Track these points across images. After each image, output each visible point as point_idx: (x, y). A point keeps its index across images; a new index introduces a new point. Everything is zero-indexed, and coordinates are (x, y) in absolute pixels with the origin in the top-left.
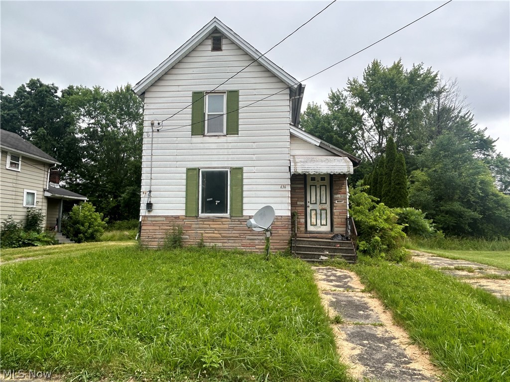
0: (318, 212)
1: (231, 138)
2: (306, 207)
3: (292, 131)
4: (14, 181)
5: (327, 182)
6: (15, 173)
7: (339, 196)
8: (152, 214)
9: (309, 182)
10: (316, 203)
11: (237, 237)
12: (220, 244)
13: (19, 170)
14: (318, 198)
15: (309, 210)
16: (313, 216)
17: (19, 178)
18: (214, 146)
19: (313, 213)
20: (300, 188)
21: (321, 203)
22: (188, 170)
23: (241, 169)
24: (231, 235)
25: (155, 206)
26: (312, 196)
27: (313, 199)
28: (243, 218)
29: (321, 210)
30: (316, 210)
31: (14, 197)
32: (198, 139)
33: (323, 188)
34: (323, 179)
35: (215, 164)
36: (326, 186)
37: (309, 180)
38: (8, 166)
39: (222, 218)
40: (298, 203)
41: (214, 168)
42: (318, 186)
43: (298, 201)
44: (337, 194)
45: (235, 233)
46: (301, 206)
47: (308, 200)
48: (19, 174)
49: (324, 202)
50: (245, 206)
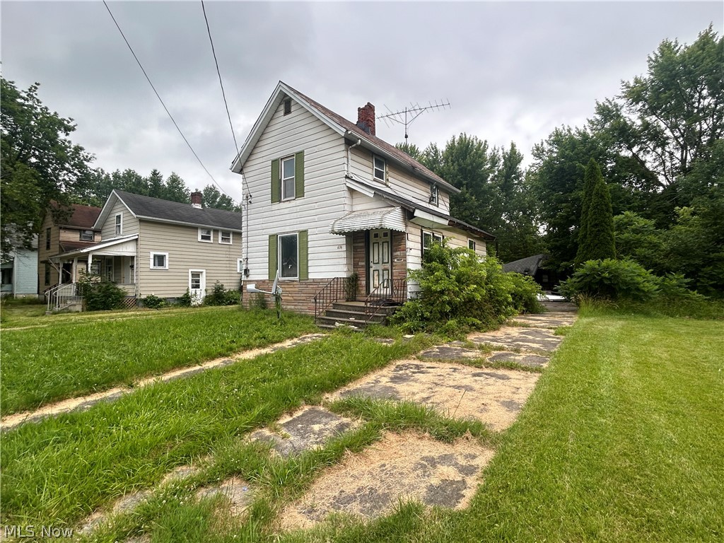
0: (381, 272)
1: (299, 201)
2: (368, 267)
3: (348, 185)
4: (227, 253)
5: (388, 238)
6: (228, 246)
7: (398, 253)
8: (249, 279)
9: (372, 239)
10: (378, 263)
11: (304, 300)
12: (293, 307)
13: (231, 243)
14: (381, 256)
15: (371, 270)
16: (376, 278)
17: (232, 250)
18: (286, 211)
19: (376, 273)
20: (361, 247)
21: (383, 263)
22: (270, 236)
23: (306, 231)
24: (300, 298)
25: (251, 272)
26: (375, 256)
27: (376, 258)
28: (308, 281)
29: (383, 270)
30: (378, 270)
31: (228, 265)
32: (277, 206)
33: (385, 245)
34: (385, 235)
35: (288, 229)
36: (388, 242)
37: (372, 236)
38: (220, 241)
39: (293, 281)
40: (360, 264)
41: (287, 233)
42: (381, 243)
43: (359, 261)
44: (396, 251)
45: (303, 296)
46: (362, 266)
47: (371, 260)
48: (231, 247)
49: (387, 261)
50: (310, 270)
